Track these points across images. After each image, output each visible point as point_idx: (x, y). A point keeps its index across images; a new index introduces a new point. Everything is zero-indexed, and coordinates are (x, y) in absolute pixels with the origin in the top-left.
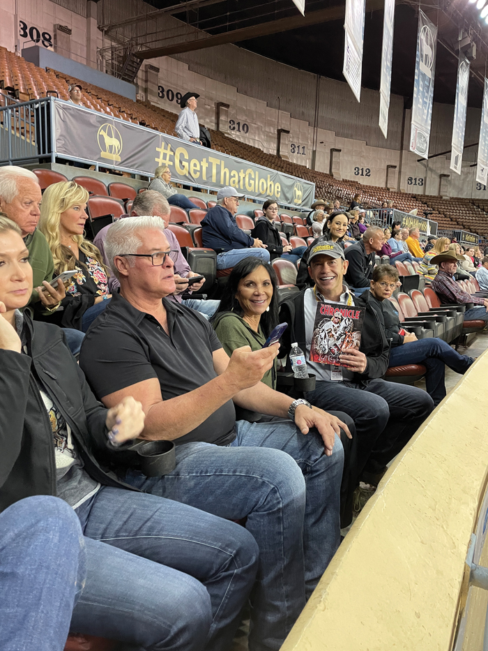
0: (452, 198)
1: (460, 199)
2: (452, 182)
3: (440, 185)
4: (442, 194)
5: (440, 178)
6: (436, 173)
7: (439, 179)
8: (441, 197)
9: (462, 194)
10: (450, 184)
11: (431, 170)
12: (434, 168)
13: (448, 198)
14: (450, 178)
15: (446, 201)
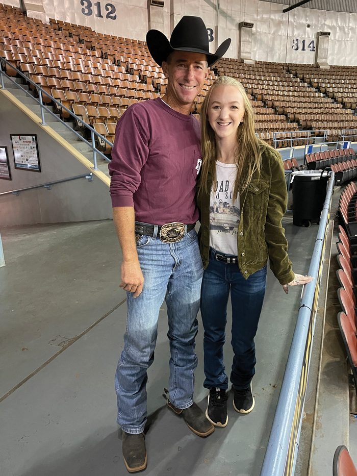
0: (257, 63)
1: (269, 64)
2: (259, 37)
3: (240, 41)
4: (243, 55)
5: (240, 29)
6: (232, 20)
7: (238, 32)
8: (242, 61)
9: (273, 57)
10: (255, 40)
11: (225, 15)
12: (229, 12)
13: (252, 62)
14: (254, 29)
15: (250, 66)
